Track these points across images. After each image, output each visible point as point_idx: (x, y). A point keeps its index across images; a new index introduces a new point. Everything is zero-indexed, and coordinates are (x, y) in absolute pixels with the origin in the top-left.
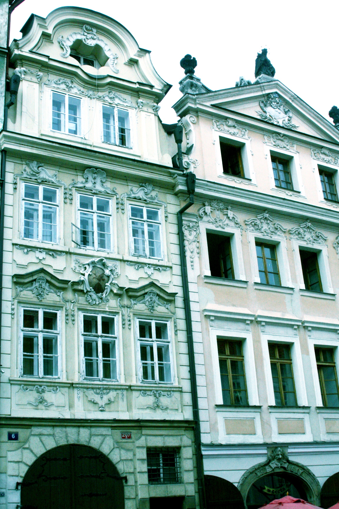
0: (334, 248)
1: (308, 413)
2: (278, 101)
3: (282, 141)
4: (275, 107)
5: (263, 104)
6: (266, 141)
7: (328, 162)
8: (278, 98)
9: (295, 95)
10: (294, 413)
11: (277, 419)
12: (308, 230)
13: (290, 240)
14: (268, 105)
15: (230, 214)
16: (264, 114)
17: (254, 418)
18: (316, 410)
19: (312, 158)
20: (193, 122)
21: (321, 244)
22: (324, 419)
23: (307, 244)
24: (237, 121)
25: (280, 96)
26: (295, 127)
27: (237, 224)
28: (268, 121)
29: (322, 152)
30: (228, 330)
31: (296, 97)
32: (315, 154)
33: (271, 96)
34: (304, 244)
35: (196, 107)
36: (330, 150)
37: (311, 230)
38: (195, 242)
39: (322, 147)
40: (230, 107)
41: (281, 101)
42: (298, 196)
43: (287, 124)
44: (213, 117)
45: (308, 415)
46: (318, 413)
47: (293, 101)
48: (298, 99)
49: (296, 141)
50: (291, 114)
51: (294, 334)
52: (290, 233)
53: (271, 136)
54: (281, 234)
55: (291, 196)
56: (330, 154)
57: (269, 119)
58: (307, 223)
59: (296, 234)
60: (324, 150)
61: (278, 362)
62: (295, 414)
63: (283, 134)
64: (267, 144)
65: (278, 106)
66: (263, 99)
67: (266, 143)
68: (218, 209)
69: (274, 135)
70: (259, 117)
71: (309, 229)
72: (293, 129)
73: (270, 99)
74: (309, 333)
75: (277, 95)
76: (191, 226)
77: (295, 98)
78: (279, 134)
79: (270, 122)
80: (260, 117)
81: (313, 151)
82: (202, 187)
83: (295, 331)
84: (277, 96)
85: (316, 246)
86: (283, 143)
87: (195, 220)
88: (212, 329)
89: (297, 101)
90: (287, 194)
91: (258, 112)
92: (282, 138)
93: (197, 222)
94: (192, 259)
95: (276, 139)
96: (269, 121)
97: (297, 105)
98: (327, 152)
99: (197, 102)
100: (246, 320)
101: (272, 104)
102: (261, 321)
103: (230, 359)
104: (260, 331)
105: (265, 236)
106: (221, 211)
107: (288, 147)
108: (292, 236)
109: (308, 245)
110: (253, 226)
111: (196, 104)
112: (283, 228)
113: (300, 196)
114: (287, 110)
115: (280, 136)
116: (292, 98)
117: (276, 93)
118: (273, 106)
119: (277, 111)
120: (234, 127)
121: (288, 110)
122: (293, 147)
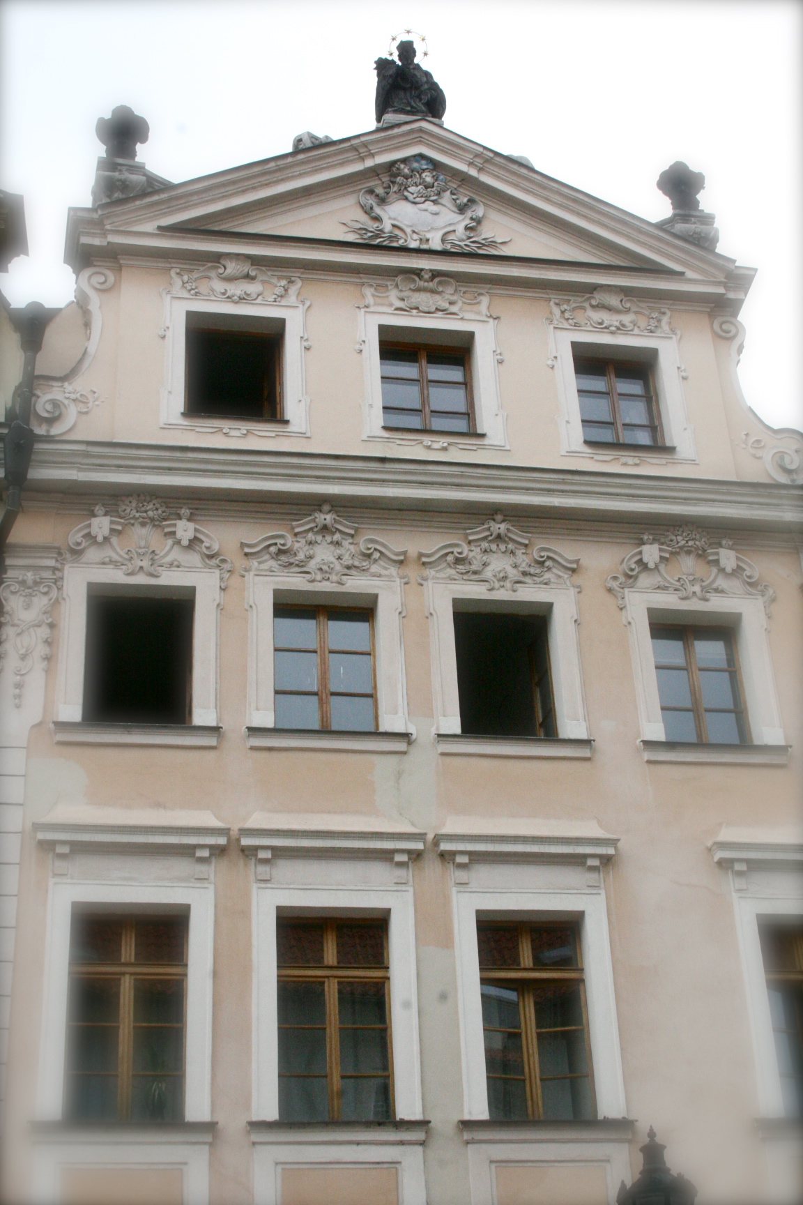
0: (610, 590)
1: (422, 1143)
2: (429, 179)
3: (433, 291)
4: (418, 200)
5: (373, 197)
6: (370, 300)
7: (621, 329)
8: (431, 171)
9: (485, 152)
10: (358, 1143)
11: (279, 1168)
12: (503, 547)
13: (422, 585)
14: (393, 196)
15: (185, 529)
16: (373, 226)
17: (186, 1164)
18: (461, 1131)
19: (552, 326)
20: (103, 287)
21: (552, 586)
22: (491, 1162)
23: (491, 590)
24: (255, 261)
25: (436, 166)
26: (493, 244)
27: (211, 557)
28: (385, 243)
29: (594, 303)
30: (125, 883)
31: (491, 155)
32: (563, 312)
33: (398, 169)
34: (475, 591)
35: (105, 244)
36: (627, 292)
37: (511, 546)
38: (40, 626)
39: (593, 288)
40: (243, 224)
41: (441, 177)
42: (474, 448)
43: (463, 240)
44: (170, 263)
45: (419, 1149)
46: (467, 1143)
47: (480, 170)
48: (498, 159)
49: (489, 286)
50: (479, 211)
51: (395, 881)
52: (424, 564)
53: (389, 283)
54: (386, 569)
55: (445, 449)
56: (628, 305)
57: (391, 237)
58: (492, 523)
59: (448, 564)
60: (599, 297)
61: (328, 977)
62: (361, 1148)
63: (431, 271)
64: (372, 309)
65: (432, 194)
66: (372, 183)
67: (367, 307)
68: (141, 520)
69: (399, 279)
70: (351, 238)
71: (505, 542)
72: (481, 252)
73: (399, 179)
74: (461, 875)
75: (423, 162)
76: (30, 582)
77: (487, 161)
78: (418, 273)
79: (395, 244)
80: (358, 236)
81: (557, 304)
82: (71, 463)
83: (402, 873)
84: (425, 167)
85: (530, 594)
86: (437, 297)
87: (52, 563)
88: (55, 883)
89: (500, 167)
90: (429, 447)
91: (350, 224)
92: (431, 285)
93: (59, 565)
94: (18, 677)
95: (410, 289)
96: (392, 241)
97: (497, 177)
98: (614, 301)
99: (108, 227)
100: (195, 847)
101: (406, 193)
102: (256, 849)
103: (132, 974)
104: (252, 877)
105: (316, 583)
106: (154, 526)
107: (454, 309)
108: (431, 572)
109: (494, 592)
110: (273, 558)
111: (104, 234)
112: (390, 550)
113: (483, 447)
114: (465, 200)
115: (420, 277)
116: (479, 161)
117: (421, 156)
118: (411, 197)
119: (426, 210)
120: (247, 277)
121: (471, 201)
122: (475, 304)
